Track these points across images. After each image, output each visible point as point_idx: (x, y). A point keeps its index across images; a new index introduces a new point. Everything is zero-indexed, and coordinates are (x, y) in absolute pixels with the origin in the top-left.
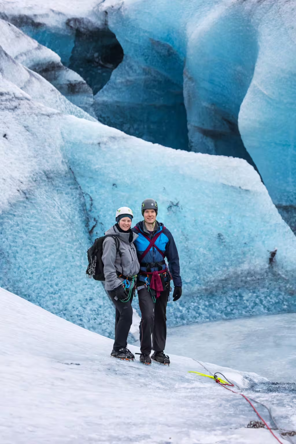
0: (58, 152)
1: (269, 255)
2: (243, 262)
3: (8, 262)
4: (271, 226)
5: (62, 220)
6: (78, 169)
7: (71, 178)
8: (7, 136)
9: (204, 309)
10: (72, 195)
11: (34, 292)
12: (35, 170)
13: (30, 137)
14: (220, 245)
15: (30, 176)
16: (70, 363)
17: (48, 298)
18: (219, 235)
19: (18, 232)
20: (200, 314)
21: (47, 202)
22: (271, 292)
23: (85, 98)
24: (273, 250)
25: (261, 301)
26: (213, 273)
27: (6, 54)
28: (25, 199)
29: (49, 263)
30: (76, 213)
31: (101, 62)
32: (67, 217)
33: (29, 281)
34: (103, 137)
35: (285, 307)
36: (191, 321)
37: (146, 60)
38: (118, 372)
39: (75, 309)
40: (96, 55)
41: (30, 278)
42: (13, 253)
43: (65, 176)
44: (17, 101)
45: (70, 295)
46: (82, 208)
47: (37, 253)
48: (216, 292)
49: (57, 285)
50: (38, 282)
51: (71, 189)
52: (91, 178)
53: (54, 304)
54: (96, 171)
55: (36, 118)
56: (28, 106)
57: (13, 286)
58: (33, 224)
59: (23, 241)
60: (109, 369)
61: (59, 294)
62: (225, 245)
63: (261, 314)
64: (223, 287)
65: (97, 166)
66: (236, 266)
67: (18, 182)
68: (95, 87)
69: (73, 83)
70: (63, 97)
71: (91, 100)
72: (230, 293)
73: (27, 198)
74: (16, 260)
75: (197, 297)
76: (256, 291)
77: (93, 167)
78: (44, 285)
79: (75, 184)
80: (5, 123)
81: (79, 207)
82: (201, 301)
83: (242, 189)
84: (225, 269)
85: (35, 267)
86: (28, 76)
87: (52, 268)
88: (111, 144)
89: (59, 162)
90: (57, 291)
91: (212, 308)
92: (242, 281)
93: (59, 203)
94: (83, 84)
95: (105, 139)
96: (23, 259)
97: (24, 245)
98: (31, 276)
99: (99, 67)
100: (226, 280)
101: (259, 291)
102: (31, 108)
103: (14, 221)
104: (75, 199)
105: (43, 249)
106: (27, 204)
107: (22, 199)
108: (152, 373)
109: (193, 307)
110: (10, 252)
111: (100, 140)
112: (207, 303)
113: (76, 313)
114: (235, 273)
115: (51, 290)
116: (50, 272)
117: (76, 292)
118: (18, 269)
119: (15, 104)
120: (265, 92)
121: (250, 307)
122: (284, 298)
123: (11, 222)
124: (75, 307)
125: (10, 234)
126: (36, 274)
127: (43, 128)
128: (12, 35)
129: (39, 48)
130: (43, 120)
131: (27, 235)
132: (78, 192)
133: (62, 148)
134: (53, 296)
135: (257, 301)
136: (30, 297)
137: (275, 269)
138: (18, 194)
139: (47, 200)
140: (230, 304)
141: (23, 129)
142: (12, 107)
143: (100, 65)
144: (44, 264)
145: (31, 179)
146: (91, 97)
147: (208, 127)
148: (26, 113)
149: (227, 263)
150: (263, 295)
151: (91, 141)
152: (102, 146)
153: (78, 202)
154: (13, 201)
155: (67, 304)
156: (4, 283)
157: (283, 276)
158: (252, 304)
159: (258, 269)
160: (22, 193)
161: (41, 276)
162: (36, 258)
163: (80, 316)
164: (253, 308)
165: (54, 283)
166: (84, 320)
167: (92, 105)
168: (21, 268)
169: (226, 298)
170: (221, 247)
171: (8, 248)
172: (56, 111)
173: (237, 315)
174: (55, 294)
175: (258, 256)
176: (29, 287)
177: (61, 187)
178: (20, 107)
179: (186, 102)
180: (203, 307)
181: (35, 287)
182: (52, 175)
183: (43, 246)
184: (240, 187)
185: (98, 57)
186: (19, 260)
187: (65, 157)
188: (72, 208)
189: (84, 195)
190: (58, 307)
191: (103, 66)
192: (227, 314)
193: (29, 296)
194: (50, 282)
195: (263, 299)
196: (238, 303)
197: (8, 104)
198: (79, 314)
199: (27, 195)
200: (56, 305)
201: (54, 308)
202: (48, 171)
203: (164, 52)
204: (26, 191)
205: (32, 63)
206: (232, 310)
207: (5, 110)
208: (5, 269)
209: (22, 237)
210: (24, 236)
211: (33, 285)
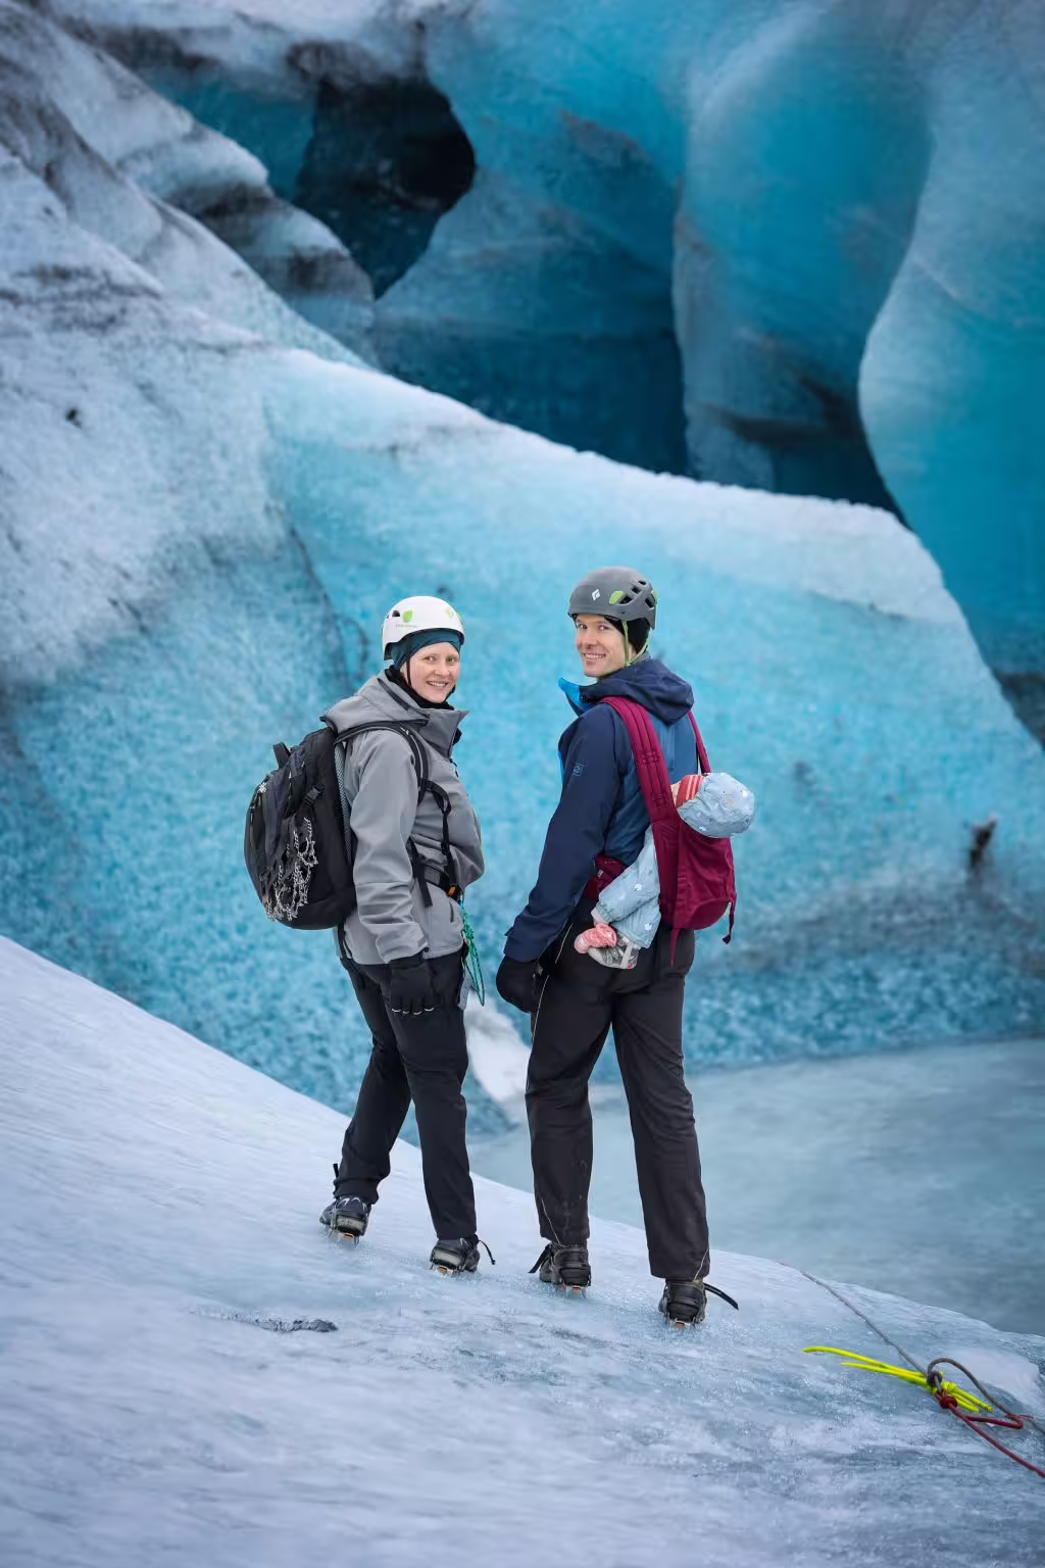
0: (254, 473)
1: (968, 841)
2: (880, 863)
3: (74, 848)
4: (976, 740)
5: (264, 709)
6: (318, 535)
7: (296, 566)
8: (79, 418)
9: (743, 1021)
10: (299, 622)
11: (162, 950)
12: (173, 534)
13: (160, 423)
14: (801, 802)
15: (156, 554)
16: (289, 1321)
17: (209, 974)
18: (801, 770)
19: (111, 747)
20: (731, 1037)
21: (211, 647)
22: (974, 965)
23: (347, 306)
24: (980, 823)
25: (940, 995)
26: (779, 896)
27: (84, 146)
28: (135, 633)
29: (217, 856)
30: (313, 684)
31: (399, 191)
32: (278, 698)
33: (146, 914)
34: (407, 426)
35: (1023, 1017)
36: (698, 1063)
37: (549, 185)
38: (509, 1367)
39: (303, 1014)
40: (385, 166)
41: (151, 906)
42: (90, 816)
43: (276, 559)
44: (115, 298)
45: (287, 967)
46: (330, 669)
47: (175, 819)
48: (788, 962)
49: (241, 929)
50: (178, 919)
51: (295, 601)
52: (364, 565)
53: (231, 996)
54: (381, 543)
55: (180, 358)
56: (152, 315)
57: (88, 930)
58: (162, 718)
59: (128, 777)
60: (470, 1354)
61: (250, 962)
62: (819, 804)
63: (941, 1041)
64: (812, 948)
65: (383, 527)
66: (856, 876)
67: (114, 573)
68: (381, 272)
69: (308, 254)
70: (273, 299)
71: (366, 315)
72: (834, 968)
73: (143, 630)
74: (101, 841)
75: (722, 978)
76: (925, 960)
77: (372, 531)
78: (199, 930)
79: (311, 587)
80: (72, 373)
81: (322, 664)
82: (735, 993)
83: (880, 613)
84: (818, 884)
85: (167, 867)
86: (157, 223)
87: (226, 870)
88: (431, 451)
89: (257, 509)
90: (240, 951)
91: (774, 1018)
92: (875, 926)
93: (253, 651)
94: (340, 258)
95: (414, 435)
96: (126, 839)
97: (131, 789)
98: (153, 897)
99: (395, 208)
100: (820, 921)
101: (933, 961)
102: (164, 324)
103: (97, 707)
104: (307, 637)
105: (196, 808)
106: (144, 650)
107: (123, 634)
108: (661, 1369)
109: (706, 1012)
110: (82, 813)
111: (397, 436)
112: (756, 1001)
113: (308, 1027)
114: (852, 900)
115: (223, 947)
116: (218, 884)
117: (308, 956)
118: (110, 872)
119: (107, 308)
120: (953, 292)
121: (902, 1016)
122: (1017, 985)
123: (84, 710)
124: (303, 1006)
125: (85, 752)
126: (168, 891)
127: (203, 391)
128: (107, 90)
129: (194, 137)
130: (204, 367)
131: (140, 757)
132: (320, 611)
133: (266, 463)
134: (228, 967)
135: (928, 994)
136: (149, 971)
137: (987, 888)
138: (113, 614)
139: (213, 639)
140: (834, 1005)
141: (135, 394)
142: (98, 319)
143: (398, 201)
144: (198, 856)
145: (157, 564)
146: (365, 303)
147: (754, 409)
148: (145, 340)
149: (826, 866)
150: (947, 977)
151: (364, 441)
152: (405, 457)
153: (318, 649)
154: (98, 640)
155: (276, 996)
156: (61, 922)
157: (1017, 911)
158: (910, 1006)
159: (931, 886)
160: (127, 613)
161: (187, 898)
162: (172, 838)
163: (320, 1038)
164: (912, 1018)
165: (229, 922)
166: (336, 1055)
167: (369, 332)
168: (118, 872)
169: (822, 985)
170: (807, 810)
171: (75, 799)
172: (247, 336)
173: (856, 1044)
174: (234, 960)
175: (932, 842)
176: (148, 934)
177: (260, 596)
178: (127, 318)
179: (681, 326)
180: (743, 1013)
181: (166, 936)
182: (229, 552)
183: (198, 795)
184: (872, 607)
185: (390, 174)
186: (113, 842)
187: (276, 491)
188: (296, 667)
189: (340, 623)
190: (245, 1007)
191: (406, 206)
192: (824, 1040)
193: (145, 967)
194: (217, 920)
195: (946, 988)
196: (863, 1003)
197: (87, 309)
198: (316, 1033)
199: (145, 619)
200: (240, 998)
201: (231, 1011)
202: (218, 538)
203: (610, 159)
204: (138, 607)
205: (172, 186)
206: (840, 1026)
207: (74, 328)
208: (64, 872)
209: (122, 764)
210: (134, 762)
211: (159, 929)
